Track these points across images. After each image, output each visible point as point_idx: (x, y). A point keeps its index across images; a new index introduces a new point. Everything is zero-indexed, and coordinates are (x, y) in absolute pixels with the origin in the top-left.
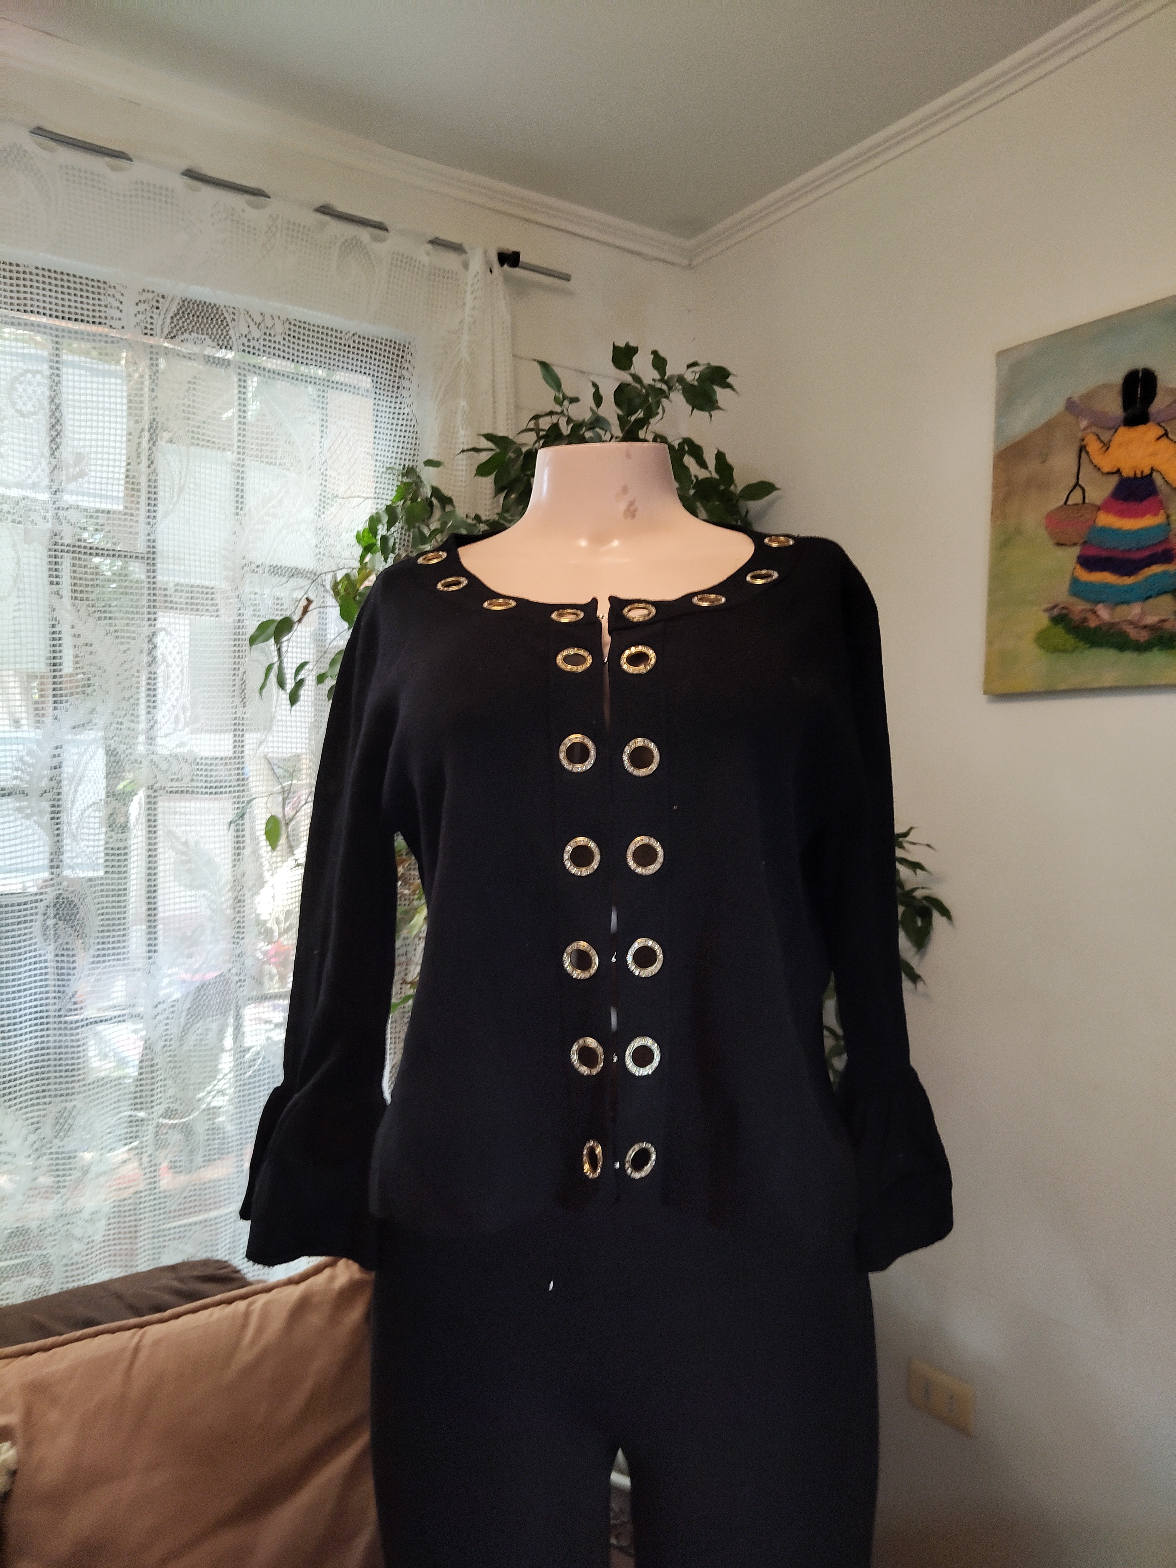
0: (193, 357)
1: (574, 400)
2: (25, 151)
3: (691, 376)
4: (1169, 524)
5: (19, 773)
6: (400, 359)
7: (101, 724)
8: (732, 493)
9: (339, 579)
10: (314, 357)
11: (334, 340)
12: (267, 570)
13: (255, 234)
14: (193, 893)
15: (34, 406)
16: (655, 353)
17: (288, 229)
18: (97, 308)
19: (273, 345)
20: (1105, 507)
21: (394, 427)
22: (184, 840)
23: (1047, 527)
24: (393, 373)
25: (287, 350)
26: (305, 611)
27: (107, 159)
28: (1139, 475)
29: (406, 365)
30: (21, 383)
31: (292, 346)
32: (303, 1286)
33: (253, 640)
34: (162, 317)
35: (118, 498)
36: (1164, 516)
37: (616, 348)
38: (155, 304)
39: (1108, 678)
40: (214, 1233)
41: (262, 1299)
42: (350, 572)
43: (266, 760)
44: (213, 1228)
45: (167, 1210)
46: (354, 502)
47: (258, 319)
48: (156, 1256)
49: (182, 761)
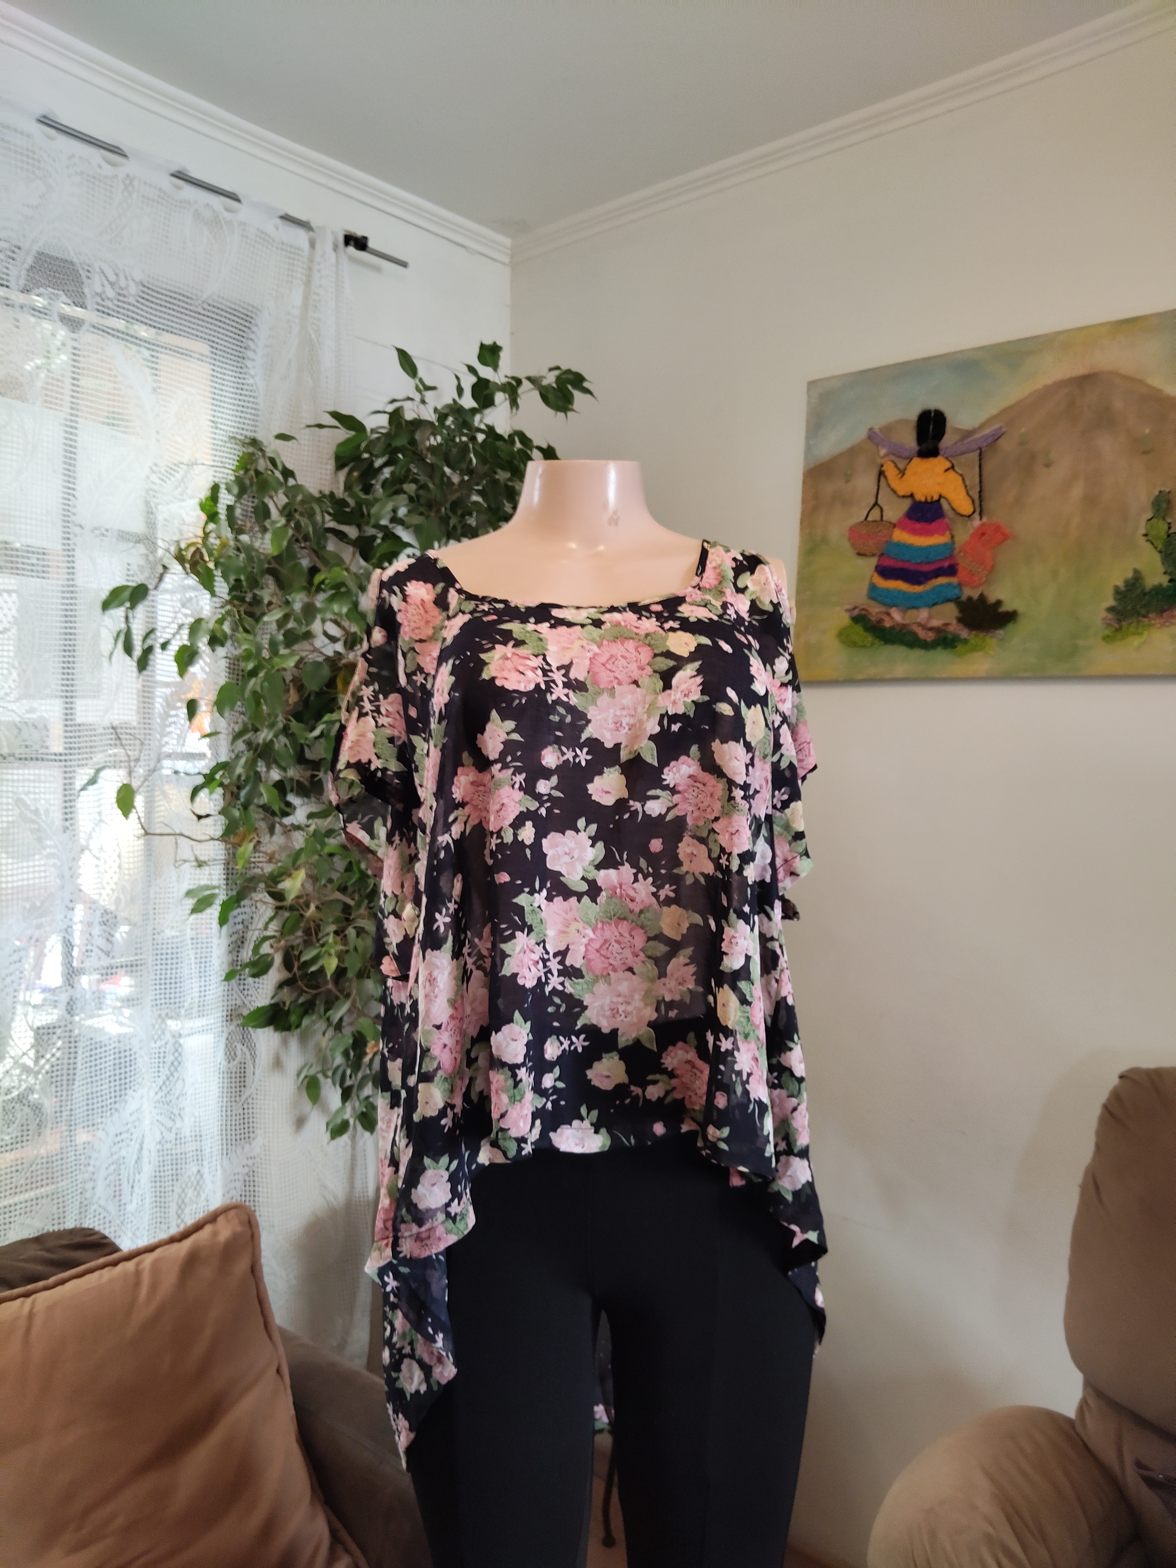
0: (48, 313)
1: (434, 388)
3: (549, 379)
4: (953, 543)
6: (246, 330)
9: (180, 547)
10: (166, 322)
11: (184, 305)
12: (115, 534)
13: (111, 192)
17: (145, 189)
19: (126, 306)
21: (237, 397)
22: (33, 808)
23: (850, 539)
24: (239, 344)
25: (139, 312)
26: (161, 578)
28: (929, 500)
29: (252, 336)
31: (144, 308)
32: (187, 1243)
33: (106, 605)
34: (18, 268)
36: (950, 536)
37: (482, 346)
38: (11, 255)
39: (900, 670)
40: (61, 1205)
41: (149, 1258)
42: (194, 540)
43: (113, 728)
44: (60, 1200)
45: (13, 1185)
46: (197, 469)
47: (113, 279)
48: (2, 1233)
49: (32, 728)
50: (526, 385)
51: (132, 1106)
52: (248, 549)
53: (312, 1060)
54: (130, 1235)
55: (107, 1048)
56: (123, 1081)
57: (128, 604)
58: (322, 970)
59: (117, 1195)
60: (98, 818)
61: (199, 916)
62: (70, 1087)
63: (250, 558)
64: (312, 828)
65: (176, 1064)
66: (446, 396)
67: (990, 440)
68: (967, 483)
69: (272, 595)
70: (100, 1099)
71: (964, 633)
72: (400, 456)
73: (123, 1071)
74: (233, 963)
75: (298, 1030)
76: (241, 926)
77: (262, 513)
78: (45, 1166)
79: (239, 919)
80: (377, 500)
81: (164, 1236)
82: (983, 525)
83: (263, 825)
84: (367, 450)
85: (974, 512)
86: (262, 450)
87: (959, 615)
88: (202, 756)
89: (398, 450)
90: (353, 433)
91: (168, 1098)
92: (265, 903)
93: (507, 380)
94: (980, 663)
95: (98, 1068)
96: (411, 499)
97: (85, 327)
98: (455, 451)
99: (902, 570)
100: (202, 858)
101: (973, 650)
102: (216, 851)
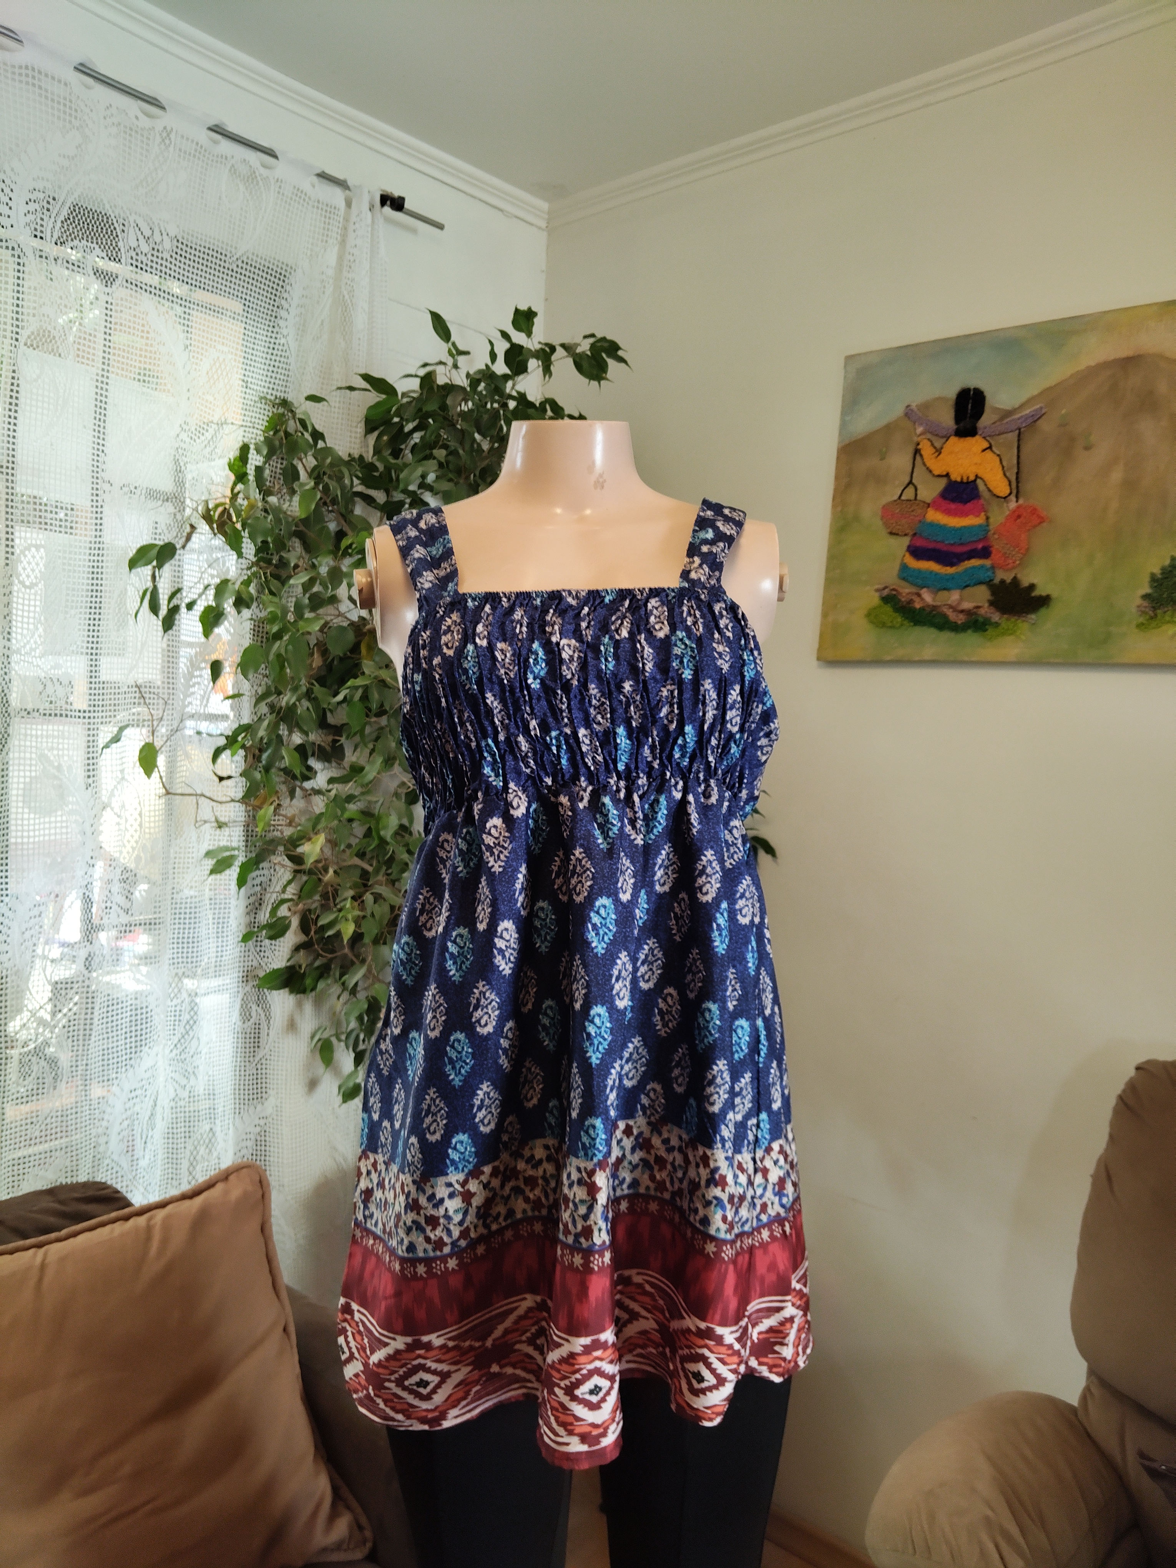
0: (82, 266)
1: (467, 353)
3: (584, 346)
6: (279, 288)
9: (208, 507)
10: (199, 278)
11: (218, 262)
12: (144, 492)
13: (148, 144)
17: (181, 143)
19: (160, 261)
21: (269, 357)
22: (56, 764)
23: (882, 518)
24: (272, 302)
25: (173, 267)
26: (188, 538)
28: (965, 480)
29: (285, 295)
31: (178, 264)
32: (199, 1200)
33: (133, 563)
34: (53, 219)
37: (517, 311)
38: (46, 205)
39: (928, 653)
40: (74, 1158)
41: (160, 1214)
42: (223, 500)
43: (137, 686)
44: (74, 1153)
45: (28, 1137)
46: (227, 429)
47: (148, 233)
48: (16, 1184)
49: (57, 684)
50: (560, 352)
51: (147, 1062)
52: (277, 511)
53: (327, 1023)
54: (142, 1190)
55: (124, 1005)
56: (139, 1038)
57: (155, 563)
58: (338, 934)
59: (130, 1150)
60: (120, 776)
61: (218, 876)
62: (87, 1043)
63: (278, 520)
64: (333, 793)
65: (191, 1022)
66: (478, 361)
67: (1030, 420)
68: (1005, 464)
69: (299, 558)
70: (115, 1055)
71: (996, 617)
72: (431, 421)
73: (139, 1028)
74: (251, 924)
75: (313, 994)
76: (259, 888)
77: (291, 475)
78: (59, 1119)
79: (258, 881)
80: (406, 465)
81: (175, 1192)
82: (1018, 507)
83: (283, 788)
84: (398, 414)
85: (1010, 494)
86: (292, 411)
87: (990, 598)
88: (225, 717)
89: (428, 415)
90: (384, 396)
91: (183, 1056)
92: (283, 866)
93: (540, 346)
94: (1011, 648)
95: (114, 1024)
96: (441, 465)
97: (118, 282)
98: (486, 417)
99: (934, 550)
100: (222, 819)
101: (1003, 634)
102: (236, 813)
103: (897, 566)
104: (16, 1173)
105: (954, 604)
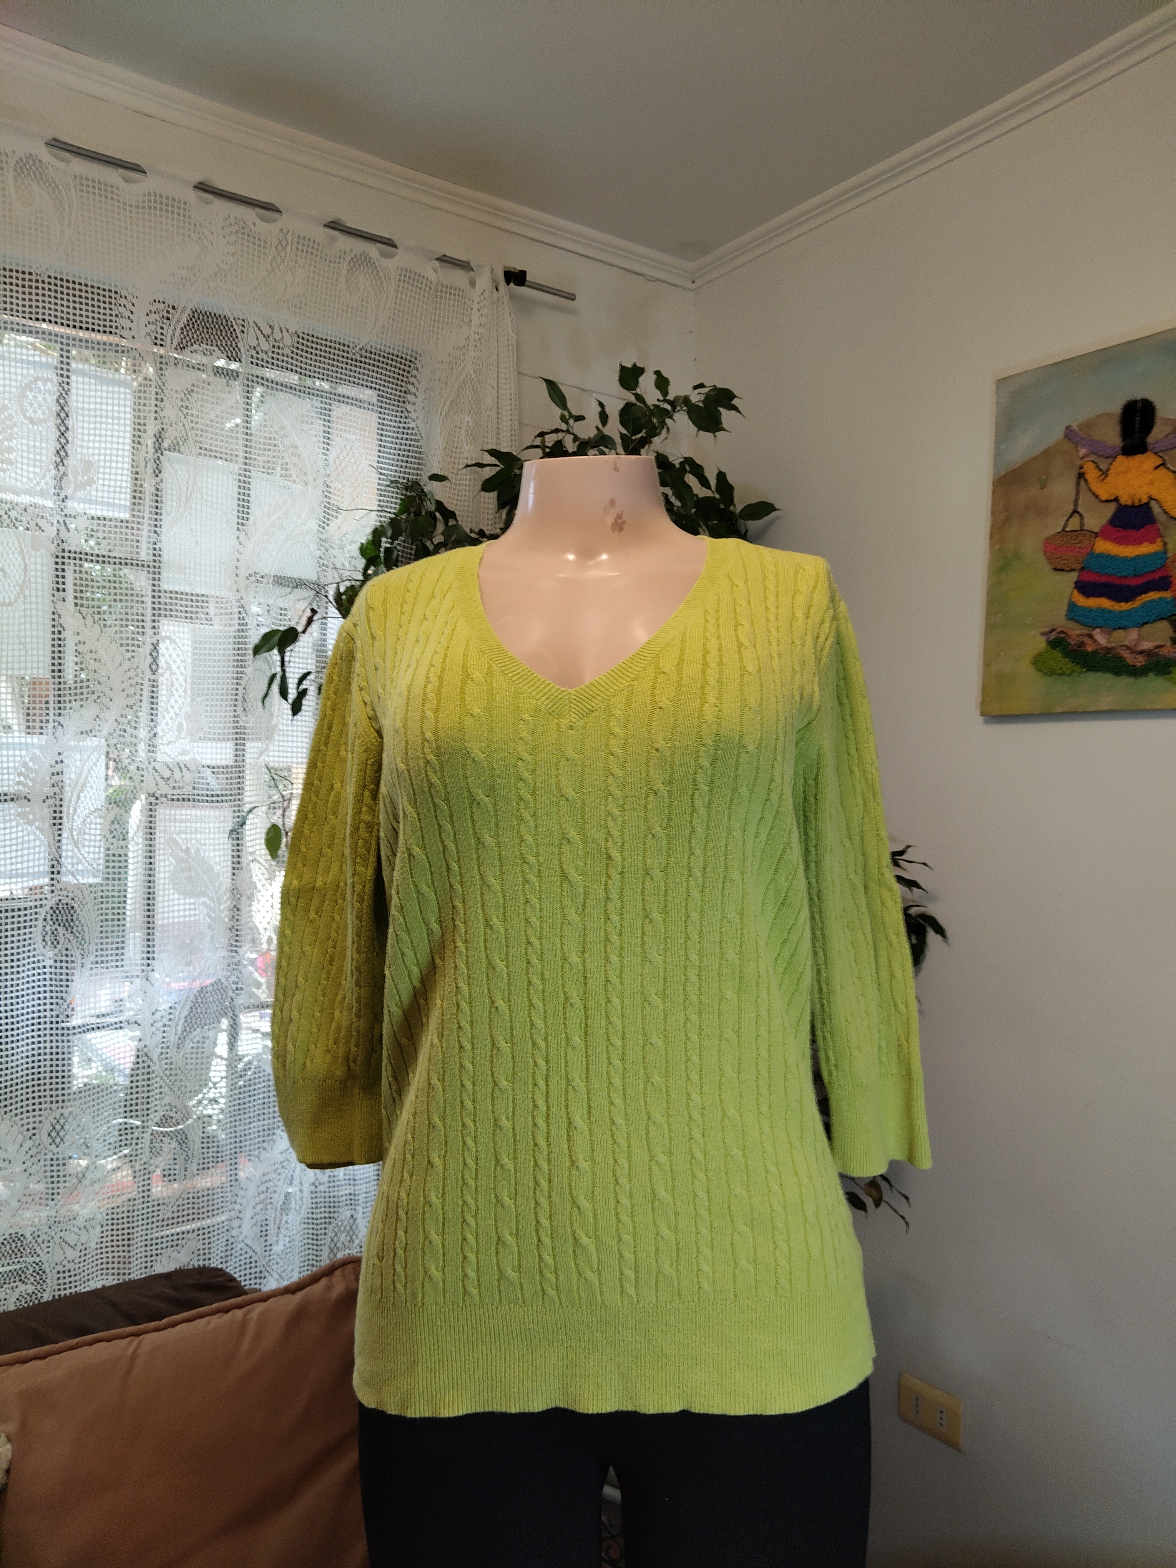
0: (201, 367)
1: (581, 418)
2: (40, 161)
3: (696, 398)
4: (1165, 552)
5: (22, 778)
6: (406, 374)
7: (105, 732)
8: (731, 512)
9: (342, 590)
10: (321, 371)
11: (339, 353)
12: (271, 580)
13: (265, 247)
14: (192, 901)
15: (44, 413)
16: (657, 373)
17: (298, 243)
18: (108, 318)
19: (281, 357)
20: (1103, 534)
21: (399, 441)
22: (184, 847)
23: (1045, 552)
24: (399, 388)
25: (294, 363)
26: (310, 621)
27: (121, 170)
28: (1137, 504)
29: (412, 380)
30: (31, 390)
31: (299, 359)
32: (299, 1295)
33: (257, 650)
34: (173, 327)
35: (125, 506)
36: (1161, 544)
37: (623, 369)
38: (165, 315)
39: (1105, 702)
40: (206, 1241)
41: (259, 1308)
42: (353, 583)
43: (267, 770)
44: (206, 1236)
45: (160, 1218)
46: (358, 514)
47: (267, 331)
48: (149, 1264)
49: (184, 769)
51: (281, 1146)
54: (276, 1276)
55: (257, 1087)
56: (271, 1121)
57: (280, 649)
59: (264, 1234)
70: (248, 1138)
78: (191, 1201)
86: (423, 493)
87: (1172, 635)
97: (239, 381)
99: (1105, 585)
103: (1065, 608)
104: (148, 1253)
105: (1131, 645)
